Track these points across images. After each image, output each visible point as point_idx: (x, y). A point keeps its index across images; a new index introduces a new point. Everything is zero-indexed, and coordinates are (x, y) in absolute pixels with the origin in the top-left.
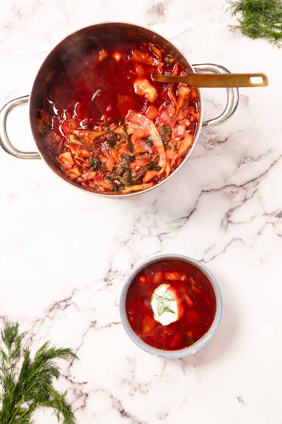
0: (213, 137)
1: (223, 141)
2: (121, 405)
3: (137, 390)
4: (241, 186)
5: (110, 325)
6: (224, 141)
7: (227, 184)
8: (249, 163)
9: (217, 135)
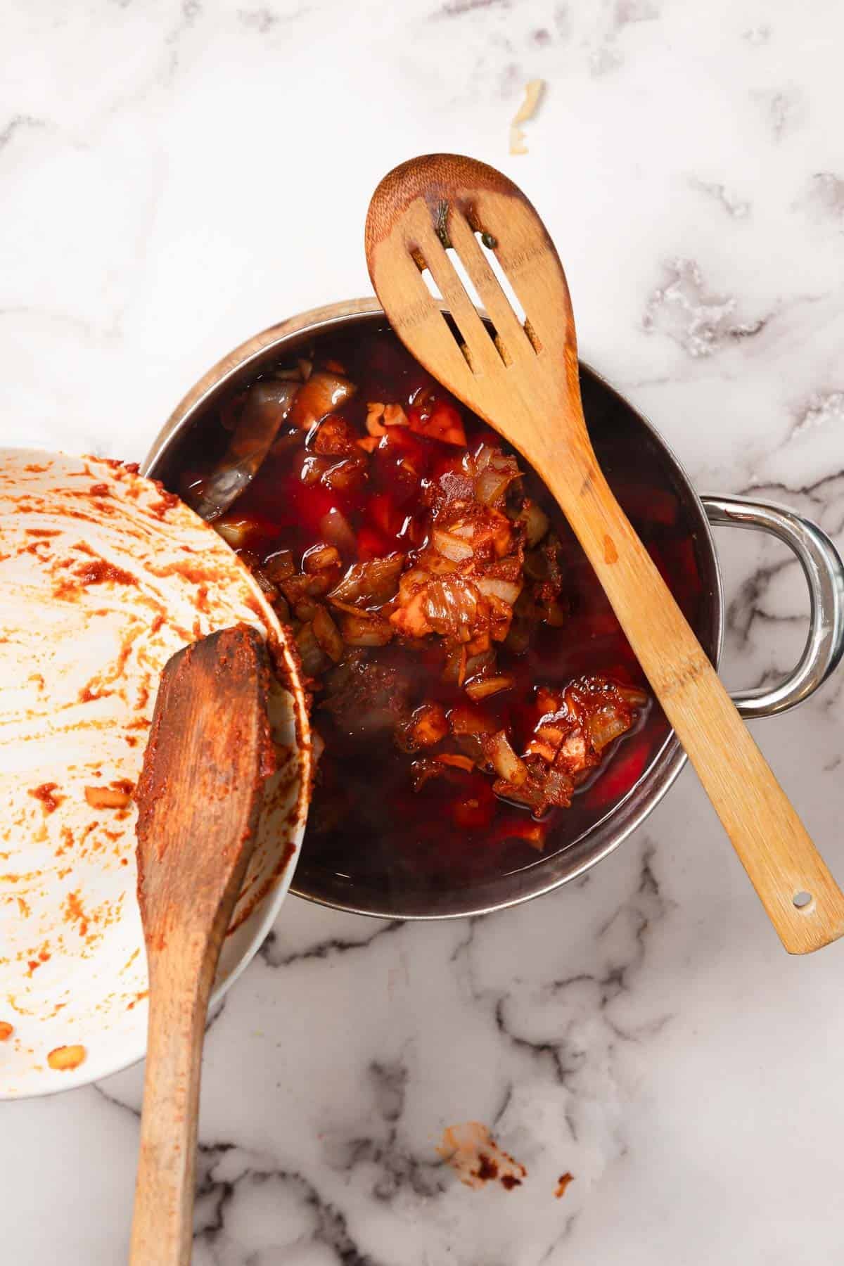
0: (716, 313)
1: (749, 330)
2: (343, 1233)
3: (403, 1180)
4: (805, 491)
5: (319, 952)
6: (753, 329)
7: (755, 480)
8: (837, 411)
9: (729, 308)
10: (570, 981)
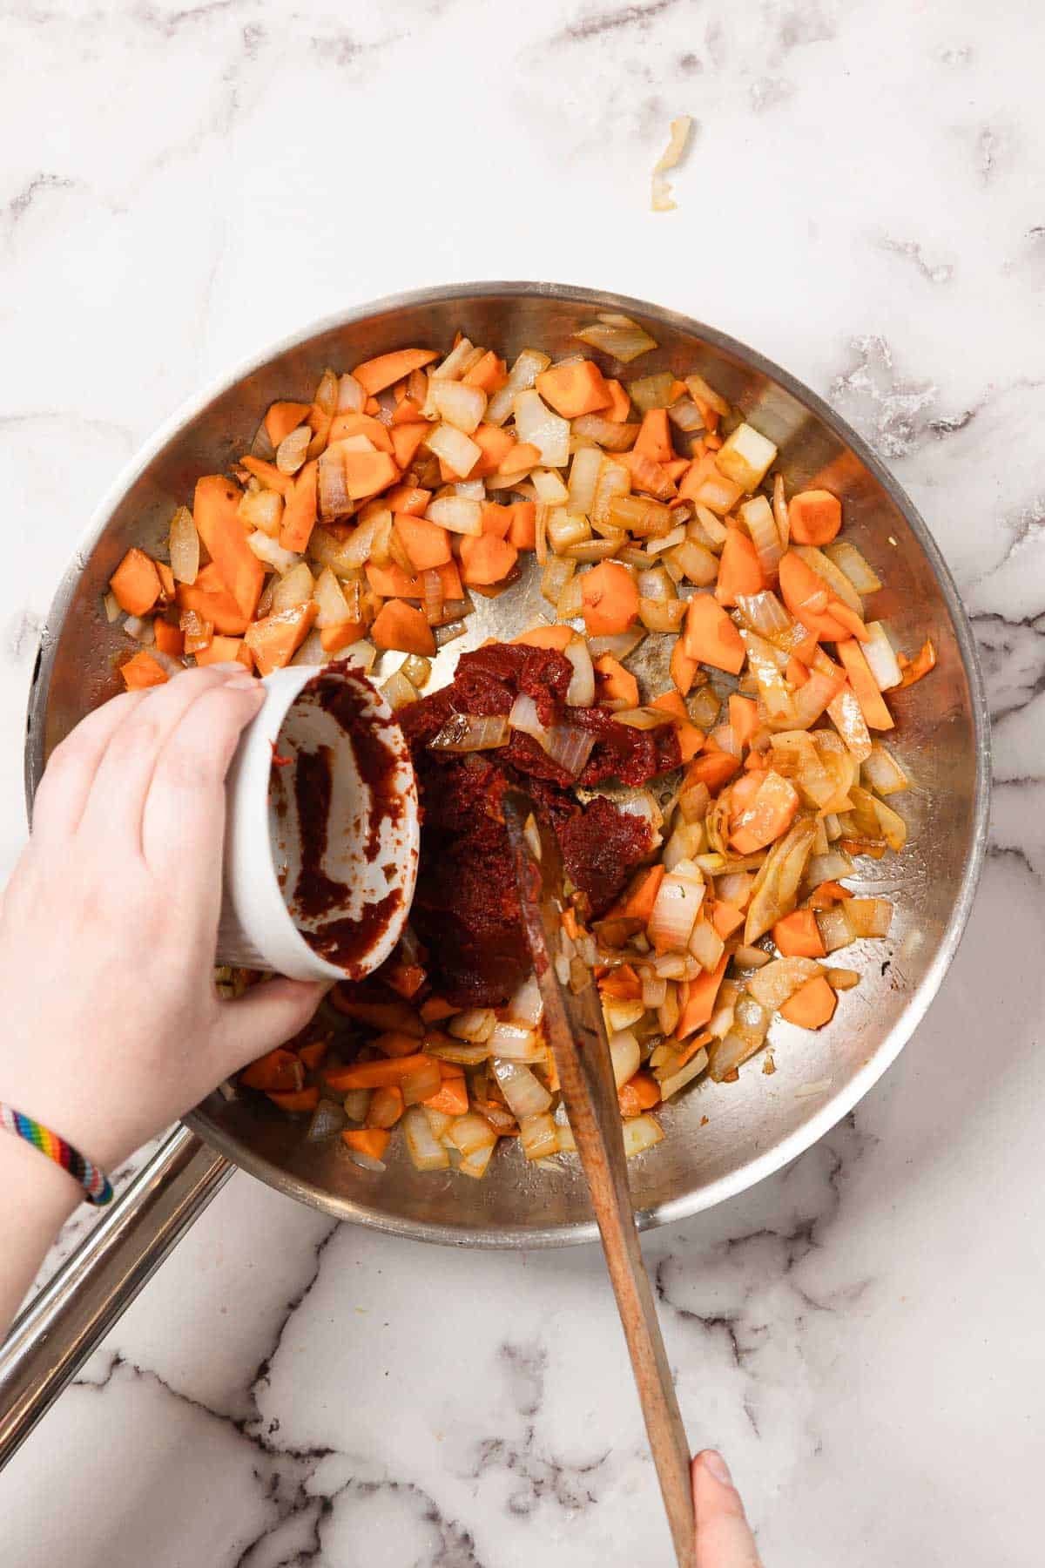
0: (912, 404)
1: (953, 423)
2: (471, 1556)
3: (544, 1490)
4: (1028, 622)
6: (959, 423)
9: (928, 396)
10: (747, 1238)
